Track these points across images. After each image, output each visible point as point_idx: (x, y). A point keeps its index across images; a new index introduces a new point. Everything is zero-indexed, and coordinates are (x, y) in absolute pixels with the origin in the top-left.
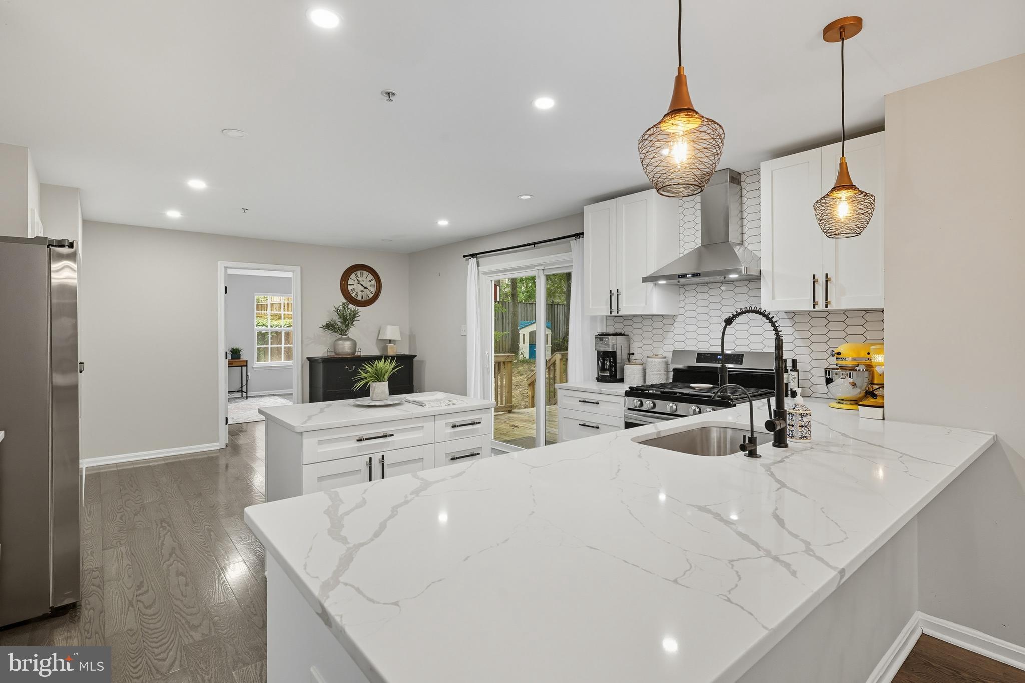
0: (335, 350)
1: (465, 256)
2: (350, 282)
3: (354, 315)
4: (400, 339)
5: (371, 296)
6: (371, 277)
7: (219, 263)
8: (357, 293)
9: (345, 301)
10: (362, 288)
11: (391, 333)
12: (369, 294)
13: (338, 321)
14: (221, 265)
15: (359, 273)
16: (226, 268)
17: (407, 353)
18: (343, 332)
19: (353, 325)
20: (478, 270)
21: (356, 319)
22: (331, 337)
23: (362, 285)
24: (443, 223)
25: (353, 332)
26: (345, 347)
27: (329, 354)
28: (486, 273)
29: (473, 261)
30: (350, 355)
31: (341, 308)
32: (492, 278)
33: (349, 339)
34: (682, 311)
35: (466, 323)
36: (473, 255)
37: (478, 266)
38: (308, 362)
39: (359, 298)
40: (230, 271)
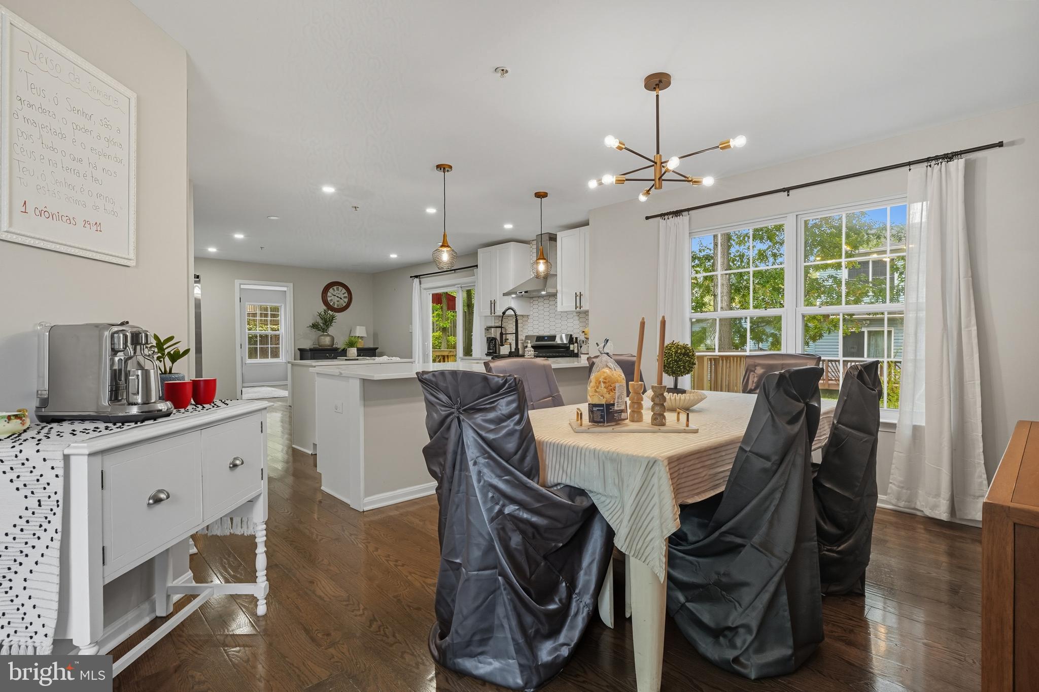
0: (318, 343)
1: (411, 277)
2: (329, 294)
3: (332, 318)
4: (366, 336)
5: (344, 305)
6: (344, 291)
7: (236, 281)
8: (334, 302)
9: (325, 308)
10: (338, 299)
11: (360, 331)
12: (343, 302)
13: (320, 322)
14: (237, 282)
15: (335, 288)
16: (240, 284)
17: (372, 346)
18: (324, 330)
19: (332, 326)
20: (420, 287)
21: (334, 321)
22: (315, 334)
23: (338, 297)
24: (394, 256)
25: (332, 331)
26: (326, 341)
27: (314, 346)
28: (425, 289)
29: (416, 281)
30: (329, 346)
31: (323, 313)
32: (429, 292)
33: (328, 335)
34: (531, 313)
35: (412, 324)
36: (416, 277)
37: (420, 284)
38: (299, 352)
39: (336, 306)
40: (242, 287)
